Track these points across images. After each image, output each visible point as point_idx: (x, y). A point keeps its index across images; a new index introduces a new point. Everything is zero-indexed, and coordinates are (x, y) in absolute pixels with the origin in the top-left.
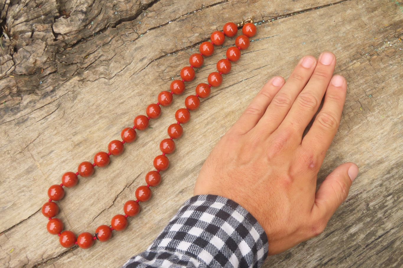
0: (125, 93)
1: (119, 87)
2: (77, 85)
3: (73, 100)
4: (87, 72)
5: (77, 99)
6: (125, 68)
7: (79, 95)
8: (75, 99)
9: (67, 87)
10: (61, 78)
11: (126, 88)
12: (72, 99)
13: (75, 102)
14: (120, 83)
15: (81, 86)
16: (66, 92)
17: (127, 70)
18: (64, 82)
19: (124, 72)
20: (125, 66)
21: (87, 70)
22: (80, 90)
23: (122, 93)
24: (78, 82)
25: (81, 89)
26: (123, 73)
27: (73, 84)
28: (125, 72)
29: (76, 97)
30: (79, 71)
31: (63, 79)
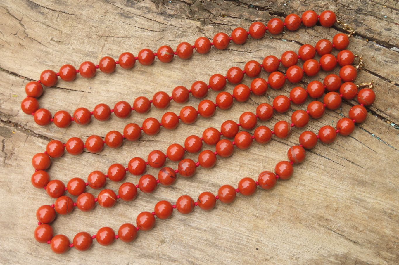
0: (219, 70)
1: (221, 61)
2: (193, 29)
3: (177, 37)
4: (211, 26)
5: (181, 38)
6: (242, 52)
7: (185, 37)
8: (179, 37)
9: (184, 23)
10: (187, 13)
11: (225, 67)
12: (177, 35)
13: (177, 39)
14: (225, 59)
15: (194, 32)
16: (179, 26)
17: (242, 54)
18: (187, 18)
19: (238, 54)
20: (244, 50)
21: (211, 25)
22: (190, 34)
23: (218, 67)
24: (196, 27)
25: (192, 34)
26: (235, 54)
27: (191, 25)
28: (239, 55)
29: (182, 37)
30: (207, 21)
31: (188, 15)
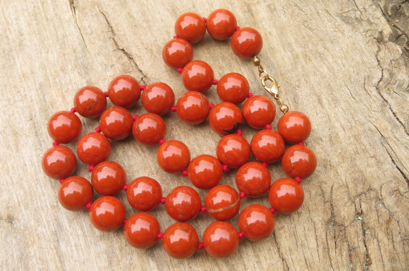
0: (341, 110)
1: (357, 102)
2: (372, 28)
3: (341, 16)
4: (400, 50)
5: (343, 23)
6: (398, 122)
7: (351, 28)
8: (343, 20)
9: (370, 11)
10: (391, 5)
11: (351, 114)
12: (344, 15)
13: (338, 19)
14: (365, 105)
15: (369, 33)
16: (360, 7)
17: (395, 126)
18: (383, 9)
19: (390, 118)
20: (403, 123)
21: (402, 50)
22: (362, 30)
23: (343, 104)
24: (380, 30)
25: (364, 34)
26: (387, 115)
27: (376, 21)
28: (390, 121)
29: (347, 23)
30: (404, 39)
31: (390, 9)
